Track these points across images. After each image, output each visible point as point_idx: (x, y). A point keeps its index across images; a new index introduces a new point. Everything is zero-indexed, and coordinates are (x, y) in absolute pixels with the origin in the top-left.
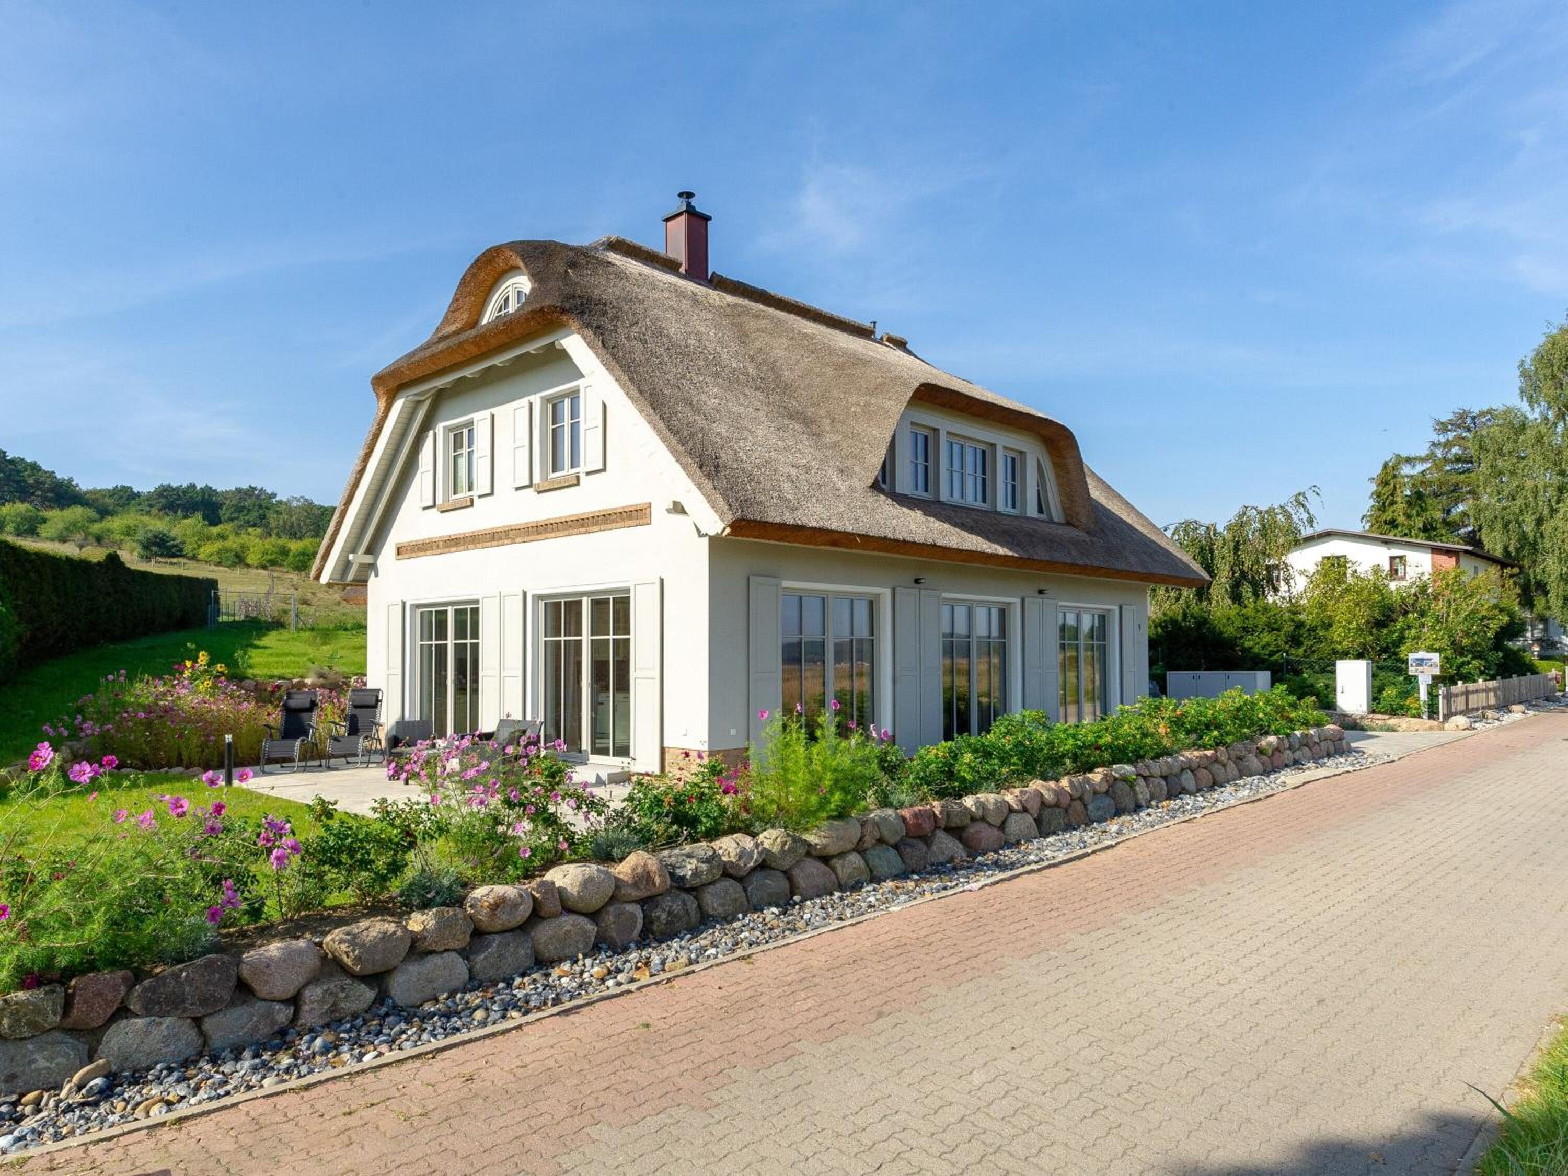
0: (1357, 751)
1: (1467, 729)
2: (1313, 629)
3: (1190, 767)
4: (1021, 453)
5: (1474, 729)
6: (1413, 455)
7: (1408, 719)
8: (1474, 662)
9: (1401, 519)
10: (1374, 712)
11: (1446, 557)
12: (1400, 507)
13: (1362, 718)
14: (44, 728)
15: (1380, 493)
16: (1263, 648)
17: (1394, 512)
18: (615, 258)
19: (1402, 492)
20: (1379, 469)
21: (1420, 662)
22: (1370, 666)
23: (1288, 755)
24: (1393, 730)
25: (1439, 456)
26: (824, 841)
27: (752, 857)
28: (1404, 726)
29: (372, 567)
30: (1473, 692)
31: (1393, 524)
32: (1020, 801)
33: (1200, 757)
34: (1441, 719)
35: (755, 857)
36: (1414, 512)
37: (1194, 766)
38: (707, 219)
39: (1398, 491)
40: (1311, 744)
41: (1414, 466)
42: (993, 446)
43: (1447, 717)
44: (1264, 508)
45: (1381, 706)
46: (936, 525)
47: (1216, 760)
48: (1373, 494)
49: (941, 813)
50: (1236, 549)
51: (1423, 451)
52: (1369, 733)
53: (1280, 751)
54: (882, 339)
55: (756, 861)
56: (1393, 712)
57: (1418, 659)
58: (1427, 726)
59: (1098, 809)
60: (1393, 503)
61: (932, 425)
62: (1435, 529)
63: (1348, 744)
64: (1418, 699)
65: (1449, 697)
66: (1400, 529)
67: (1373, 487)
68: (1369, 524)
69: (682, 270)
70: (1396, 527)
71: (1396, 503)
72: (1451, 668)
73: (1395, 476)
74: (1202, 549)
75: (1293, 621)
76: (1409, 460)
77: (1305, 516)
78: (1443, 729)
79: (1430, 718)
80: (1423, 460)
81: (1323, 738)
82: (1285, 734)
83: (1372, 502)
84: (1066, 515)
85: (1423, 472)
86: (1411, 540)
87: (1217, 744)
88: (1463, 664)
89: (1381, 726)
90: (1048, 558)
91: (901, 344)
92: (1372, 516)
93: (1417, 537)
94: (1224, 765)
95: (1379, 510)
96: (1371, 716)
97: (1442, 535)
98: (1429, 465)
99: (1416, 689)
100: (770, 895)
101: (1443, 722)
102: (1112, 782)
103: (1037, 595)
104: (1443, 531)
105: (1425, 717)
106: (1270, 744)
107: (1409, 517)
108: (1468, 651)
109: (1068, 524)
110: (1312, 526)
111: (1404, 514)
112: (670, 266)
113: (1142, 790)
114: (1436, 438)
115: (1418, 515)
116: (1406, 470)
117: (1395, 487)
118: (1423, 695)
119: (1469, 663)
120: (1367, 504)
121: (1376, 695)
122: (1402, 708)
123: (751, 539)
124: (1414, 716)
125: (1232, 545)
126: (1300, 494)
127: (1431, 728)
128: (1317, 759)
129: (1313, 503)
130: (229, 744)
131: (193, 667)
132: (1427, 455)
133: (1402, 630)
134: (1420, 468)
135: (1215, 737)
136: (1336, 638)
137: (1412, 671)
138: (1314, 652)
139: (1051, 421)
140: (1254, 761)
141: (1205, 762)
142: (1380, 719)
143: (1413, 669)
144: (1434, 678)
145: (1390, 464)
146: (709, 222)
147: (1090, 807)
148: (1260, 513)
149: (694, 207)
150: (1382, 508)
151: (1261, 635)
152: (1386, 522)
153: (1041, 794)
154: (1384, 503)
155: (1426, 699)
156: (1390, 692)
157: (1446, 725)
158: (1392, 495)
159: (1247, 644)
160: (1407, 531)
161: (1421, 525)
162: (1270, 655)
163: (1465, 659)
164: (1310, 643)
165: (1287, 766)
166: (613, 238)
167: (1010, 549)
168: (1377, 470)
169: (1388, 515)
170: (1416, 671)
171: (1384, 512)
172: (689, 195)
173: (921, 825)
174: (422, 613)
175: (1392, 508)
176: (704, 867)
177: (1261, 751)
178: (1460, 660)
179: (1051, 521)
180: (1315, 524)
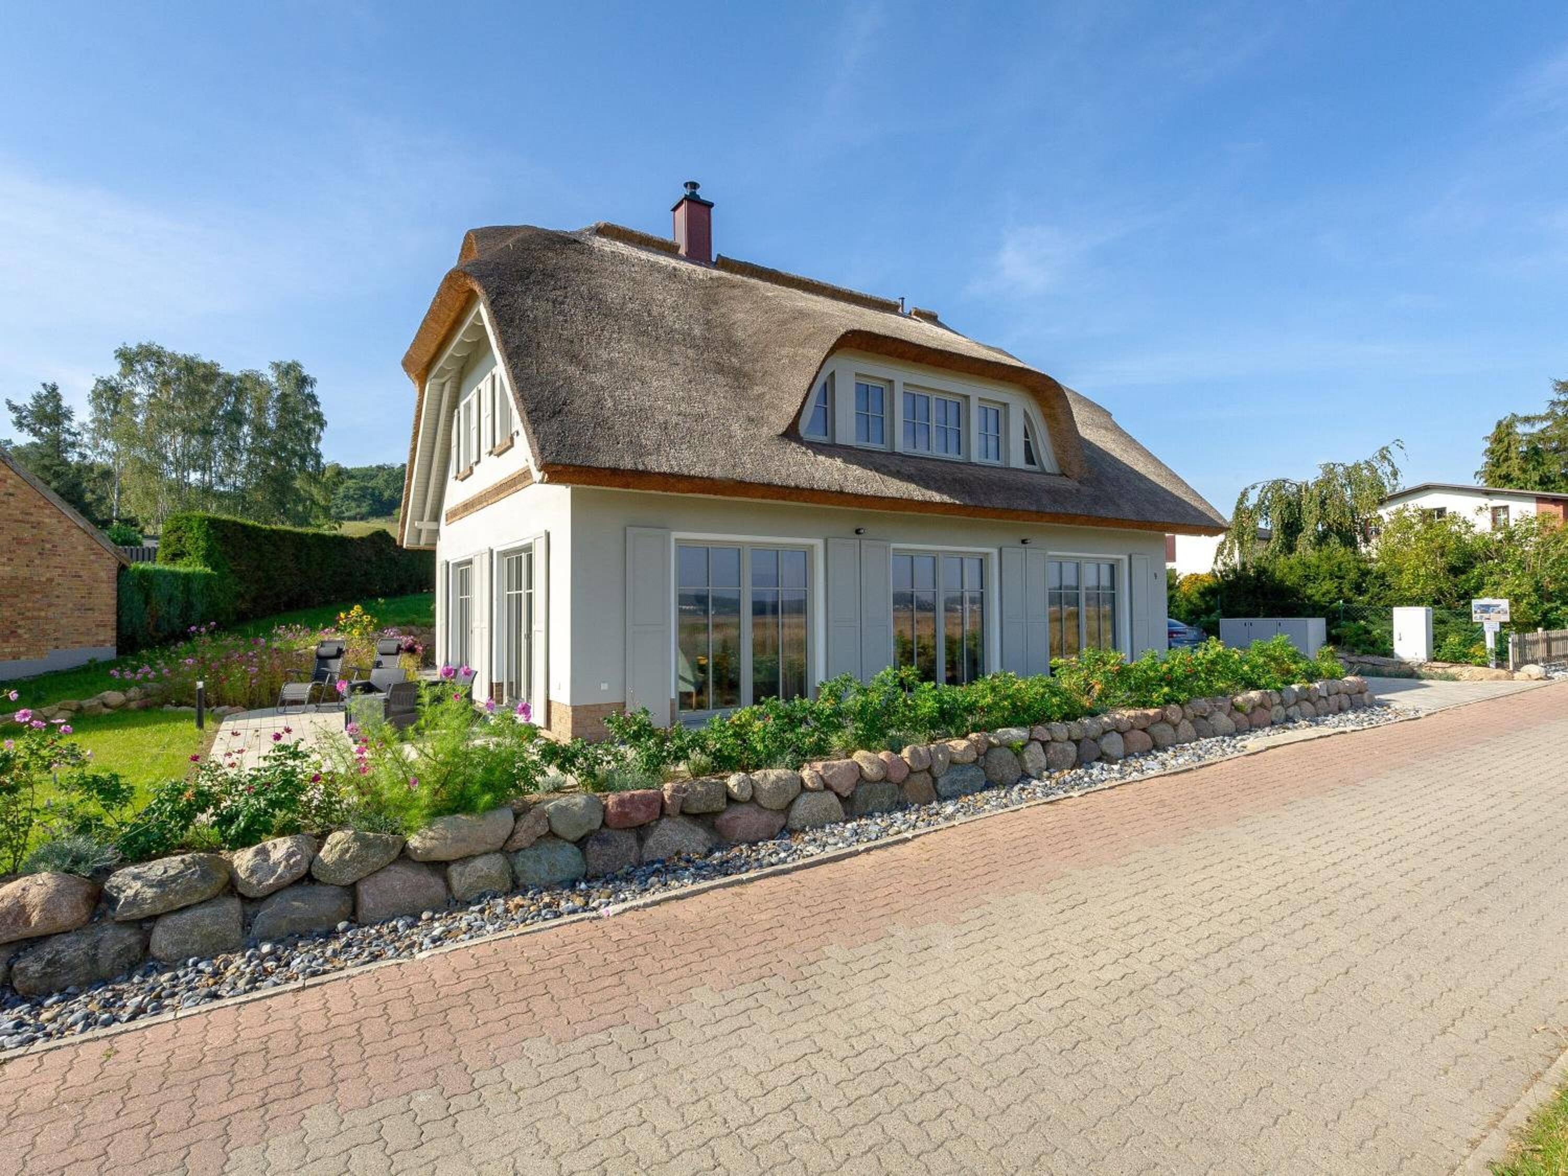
0: (1381, 704)
1: (1541, 679)
2: (1382, 576)
3: (1118, 729)
4: (1005, 405)
5: (1550, 678)
6: (1532, 414)
7: (1470, 668)
8: (1563, 608)
9: (1516, 473)
10: (1435, 660)
11: (1553, 506)
12: (1515, 463)
13: (1420, 665)
14: (111, 672)
15: (1493, 450)
16: (1324, 595)
17: (1508, 467)
18: (599, 242)
19: (1516, 448)
20: (1493, 429)
21: (1486, 609)
22: (1431, 613)
23: (1278, 712)
24: (1454, 678)
25: (1560, 414)
26: (429, 844)
27: (274, 872)
28: (1467, 675)
29: (437, 532)
30: (1557, 639)
31: (1507, 478)
32: (821, 777)
33: (1136, 717)
34: (1511, 668)
35: (279, 871)
36: (1531, 466)
37: (1123, 728)
38: (710, 205)
39: (1513, 447)
40: (1314, 699)
41: (1533, 425)
42: (967, 397)
43: (1517, 667)
44: (1350, 464)
45: (1441, 653)
46: (856, 471)
47: (1163, 719)
48: (1486, 451)
49: (671, 797)
50: (1323, 503)
51: (1544, 410)
52: (1424, 682)
53: (1265, 708)
54: (910, 313)
55: (280, 877)
56: (1456, 659)
57: (1482, 606)
58: (1494, 675)
59: (953, 783)
60: (1507, 459)
61: (886, 377)
62: (1554, 482)
63: (1371, 697)
64: (1484, 647)
65: (1521, 645)
66: (1515, 483)
67: (1488, 445)
68: (1483, 480)
69: (682, 251)
70: (1511, 481)
71: (1510, 459)
72: (1536, 613)
73: (1509, 434)
74: (1289, 504)
75: (1359, 569)
76: (1527, 420)
77: (1389, 470)
78: (1512, 678)
79: (1498, 666)
80: (1542, 419)
81: (1333, 691)
82: (1275, 688)
83: (1485, 459)
84: (1060, 466)
85: (1542, 431)
86: (1527, 492)
87: (1168, 702)
88: (1552, 609)
89: (1440, 675)
90: (1006, 506)
91: (932, 318)
92: (1485, 471)
93: (1533, 489)
94: (1175, 726)
95: (1493, 465)
96: (1429, 664)
97: (1561, 487)
98: (1549, 423)
99: (1483, 638)
100: (293, 922)
101: (1513, 671)
102: (985, 752)
103: (1020, 545)
104: (1562, 484)
105: (1492, 665)
106: (1251, 700)
107: (1524, 471)
108: (1557, 596)
109: (1063, 474)
110: (1396, 479)
111: (1519, 469)
112: (669, 249)
113: (1034, 756)
114: (1555, 397)
115: (1534, 469)
116: (1521, 429)
117: (1509, 444)
118: (1490, 643)
119: (1557, 609)
120: (1480, 461)
121: (1436, 642)
122: (1465, 655)
123: (585, 486)
124: (1479, 665)
125: (1318, 500)
126: (1383, 449)
127: (1498, 678)
128: (1314, 719)
129: (1397, 457)
130: (200, 690)
131: (346, 617)
132: (1547, 414)
133: (1481, 576)
134: (1539, 426)
135: (1165, 695)
136: (1404, 585)
137: (1476, 617)
138: (1382, 598)
139: (1028, 370)
140: (1222, 720)
141: (1144, 723)
142: (1439, 667)
143: (1478, 615)
144: (1503, 625)
145: (1505, 423)
146: (713, 209)
147: (941, 781)
148: (1346, 468)
149: (698, 197)
150: (1497, 465)
151: (1323, 584)
152: (1500, 477)
153: (860, 766)
154: (1498, 460)
155: (1493, 647)
156: (1453, 639)
157: (1517, 675)
158: (1507, 451)
159: (1309, 592)
160: (1522, 485)
161: (1537, 479)
162: (1331, 602)
163: (1553, 605)
164: (1376, 590)
165: (1273, 724)
166: (602, 224)
167: (951, 497)
168: (1491, 430)
169: (1503, 470)
170: (1481, 618)
171: (1498, 467)
172: (694, 185)
173: (627, 814)
174: (461, 571)
175: (1506, 464)
176: (149, 893)
177: (1237, 708)
178: (1547, 606)
179: (1044, 472)
180: (1399, 477)
